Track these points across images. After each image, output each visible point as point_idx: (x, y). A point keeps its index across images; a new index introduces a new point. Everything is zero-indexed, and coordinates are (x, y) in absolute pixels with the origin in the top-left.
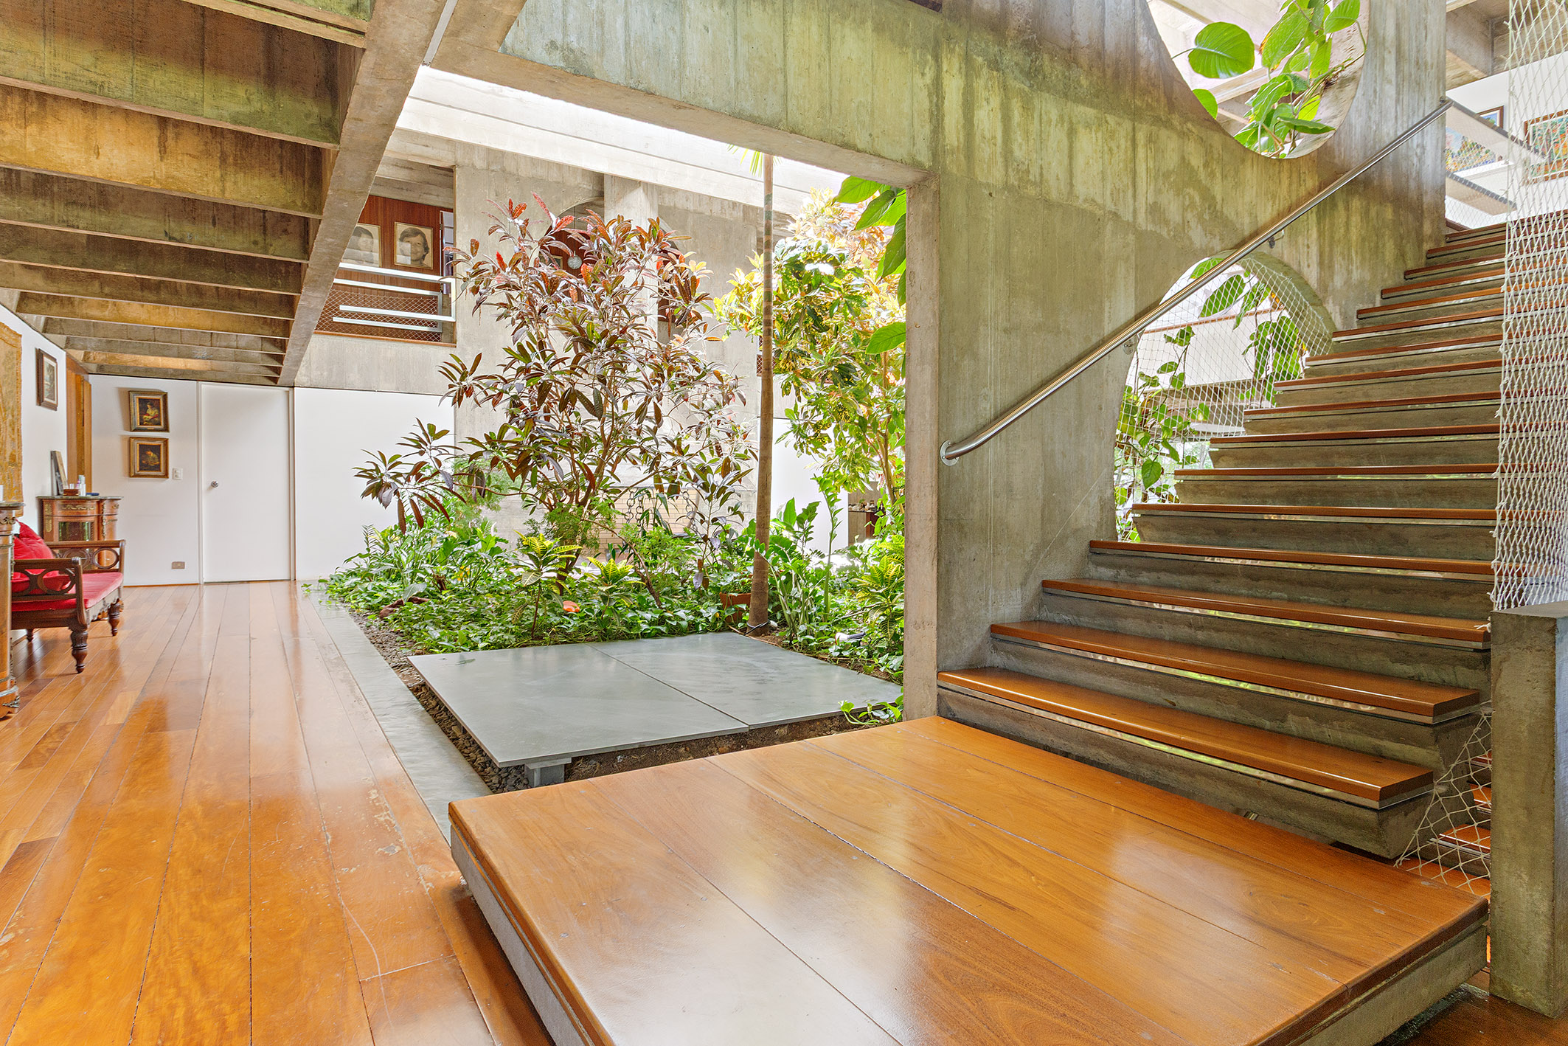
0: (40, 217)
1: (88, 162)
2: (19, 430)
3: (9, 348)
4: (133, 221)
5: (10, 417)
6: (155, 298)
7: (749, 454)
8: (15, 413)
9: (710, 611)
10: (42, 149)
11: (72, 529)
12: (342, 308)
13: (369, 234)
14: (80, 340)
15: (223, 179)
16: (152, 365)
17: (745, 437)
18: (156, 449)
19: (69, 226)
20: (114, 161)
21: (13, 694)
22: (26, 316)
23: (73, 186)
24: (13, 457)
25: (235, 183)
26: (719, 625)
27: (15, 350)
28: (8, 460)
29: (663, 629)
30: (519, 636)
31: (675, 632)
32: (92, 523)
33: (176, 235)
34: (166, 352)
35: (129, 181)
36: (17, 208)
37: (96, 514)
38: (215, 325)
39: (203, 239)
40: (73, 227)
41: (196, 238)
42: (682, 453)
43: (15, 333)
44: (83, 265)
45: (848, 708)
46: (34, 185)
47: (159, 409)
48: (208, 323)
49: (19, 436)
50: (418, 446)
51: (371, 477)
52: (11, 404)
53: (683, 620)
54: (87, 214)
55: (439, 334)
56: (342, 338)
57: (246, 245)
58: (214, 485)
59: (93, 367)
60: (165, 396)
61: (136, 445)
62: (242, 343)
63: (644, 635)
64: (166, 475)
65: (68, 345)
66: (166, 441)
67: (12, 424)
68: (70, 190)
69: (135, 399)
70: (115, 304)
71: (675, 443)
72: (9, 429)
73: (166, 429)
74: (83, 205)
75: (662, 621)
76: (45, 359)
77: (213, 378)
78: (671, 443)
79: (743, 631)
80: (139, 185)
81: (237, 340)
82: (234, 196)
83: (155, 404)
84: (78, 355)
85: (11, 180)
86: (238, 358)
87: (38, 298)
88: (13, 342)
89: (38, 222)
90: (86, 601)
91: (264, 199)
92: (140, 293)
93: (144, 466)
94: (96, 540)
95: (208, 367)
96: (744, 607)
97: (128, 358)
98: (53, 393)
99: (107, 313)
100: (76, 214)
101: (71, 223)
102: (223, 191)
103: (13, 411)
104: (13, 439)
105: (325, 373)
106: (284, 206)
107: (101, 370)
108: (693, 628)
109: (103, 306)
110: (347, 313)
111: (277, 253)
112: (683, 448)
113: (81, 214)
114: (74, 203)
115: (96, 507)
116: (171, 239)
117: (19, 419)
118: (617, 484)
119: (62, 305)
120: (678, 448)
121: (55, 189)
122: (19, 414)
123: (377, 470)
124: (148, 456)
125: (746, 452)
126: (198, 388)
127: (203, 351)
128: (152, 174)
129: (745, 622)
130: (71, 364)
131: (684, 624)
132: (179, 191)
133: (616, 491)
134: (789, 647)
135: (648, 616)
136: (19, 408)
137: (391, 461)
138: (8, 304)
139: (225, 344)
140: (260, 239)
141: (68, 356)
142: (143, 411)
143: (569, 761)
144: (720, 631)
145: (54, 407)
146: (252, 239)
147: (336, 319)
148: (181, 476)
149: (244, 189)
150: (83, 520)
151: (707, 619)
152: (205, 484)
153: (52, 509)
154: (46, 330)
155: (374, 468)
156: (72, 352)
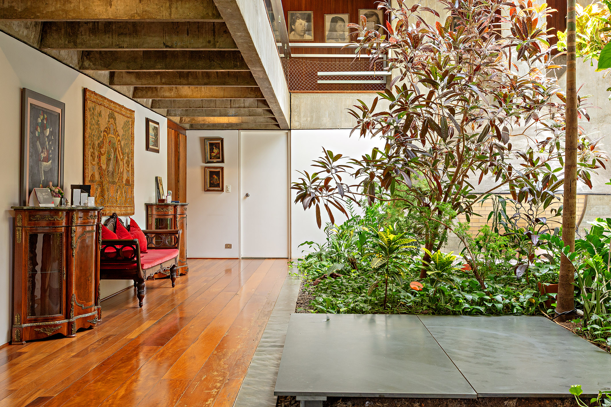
0: (107, 45)
1: (107, 10)
2: (132, 166)
3: (126, 119)
4: (149, 39)
5: (126, 158)
6: (186, 82)
7: (597, 164)
8: (130, 155)
9: (525, 297)
10: (87, 8)
11: (161, 222)
12: (319, 74)
13: (343, 20)
14: (173, 110)
15: (170, 7)
16: (212, 122)
17: (593, 148)
18: (217, 173)
19: (119, 48)
20: (118, 8)
21: (94, 315)
22: (139, 100)
23: (121, 24)
24: (128, 181)
25: (177, 8)
26: (532, 310)
27: (131, 120)
28: (124, 182)
29: (482, 309)
30: (374, 305)
31: (492, 312)
32: (171, 219)
33: (169, 44)
34: (214, 114)
35: (125, 18)
36: (98, 41)
37: (173, 214)
38: (226, 94)
39: (182, 45)
40: (121, 47)
41: (179, 44)
42: (533, 164)
43: (130, 110)
44: (141, 68)
45: (577, 392)
46: (105, 28)
47: (219, 149)
48: (221, 94)
49: (133, 169)
50: (325, 167)
51: (300, 188)
52: (127, 151)
53: (499, 302)
54: (127, 39)
55: (385, 84)
56: (319, 94)
57: (204, 44)
58: (247, 195)
59: (187, 126)
60: (222, 140)
61: (208, 170)
62: (247, 104)
63: (466, 313)
64: (222, 190)
65: (168, 114)
66: (222, 168)
67: (128, 162)
68: (120, 27)
69: (208, 143)
70: (176, 88)
71: (528, 156)
72: (126, 165)
73: (223, 161)
74: (126, 34)
75: (481, 302)
76: (150, 123)
77: (246, 127)
78: (524, 156)
79: (552, 316)
80: (129, 19)
81: (244, 103)
82: (176, 16)
83: (217, 145)
84: (176, 119)
85: (95, 26)
86: (251, 114)
87: (142, 89)
88: (129, 115)
89: (106, 48)
90: (142, 265)
91: (192, 15)
92: (179, 80)
93: (211, 185)
94: (173, 229)
95: (240, 121)
96: (554, 295)
97: (200, 119)
98: (156, 142)
99: (172, 94)
100: (122, 40)
101: (120, 46)
102: (170, 14)
103: (128, 154)
104: (128, 171)
105: (309, 119)
106: (203, 18)
107: (193, 127)
108: (508, 310)
109: (171, 90)
110: (322, 77)
111: (221, 46)
112: (534, 160)
113: (125, 39)
114: (122, 34)
115: (173, 210)
116: (167, 46)
117: (132, 159)
118: (473, 191)
119: (152, 92)
120: (531, 160)
121: (114, 28)
122: (133, 156)
123: (304, 184)
124: (214, 178)
125: (594, 161)
126: (239, 135)
127: (232, 111)
128: (136, 12)
129: (553, 308)
130: (171, 125)
131: (500, 306)
132: (148, 18)
133: (473, 196)
134: (580, 334)
135: (469, 297)
136: (133, 153)
137: (313, 177)
138: (127, 94)
139: (237, 106)
140: (211, 39)
141: (169, 121)
142: (211, 151)
143: (325, 399)
144: (533, 315)
145: (157, 151)
146: (207, 40)
147: (319, 82)
148: (230, 190)
149: (181, 11)
150: (167, 217)
151: (522, 303)
152: (242, 195)
153: (152, 210)
154: (152, 107)
155: (302, 182)
156: (171, 118)
